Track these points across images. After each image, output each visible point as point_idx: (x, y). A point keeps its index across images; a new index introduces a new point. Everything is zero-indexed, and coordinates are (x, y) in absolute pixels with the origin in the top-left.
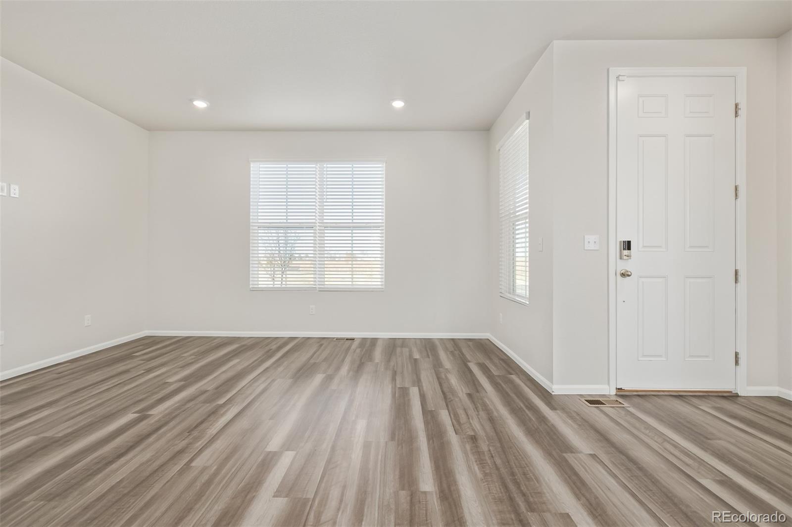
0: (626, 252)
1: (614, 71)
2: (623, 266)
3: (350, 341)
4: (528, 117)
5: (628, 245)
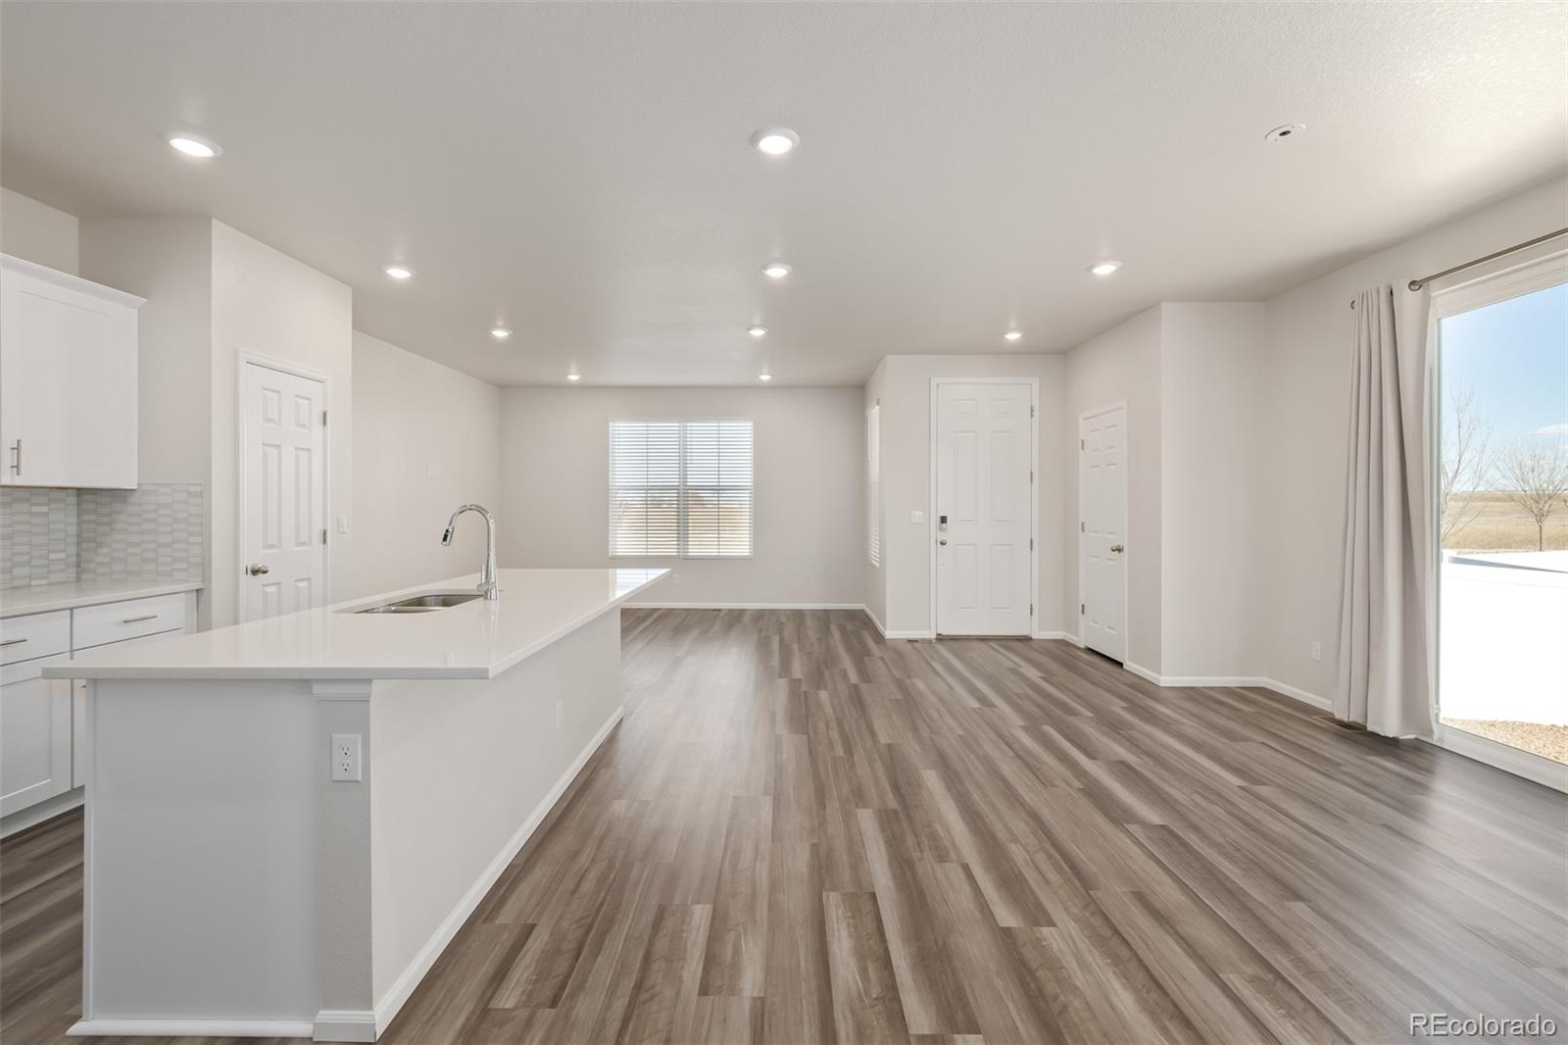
0: (944, 525)
1: (934, 381)
2: (942, 537)
3: (716, 612)
4: (878, 403)
5: (943, 520)
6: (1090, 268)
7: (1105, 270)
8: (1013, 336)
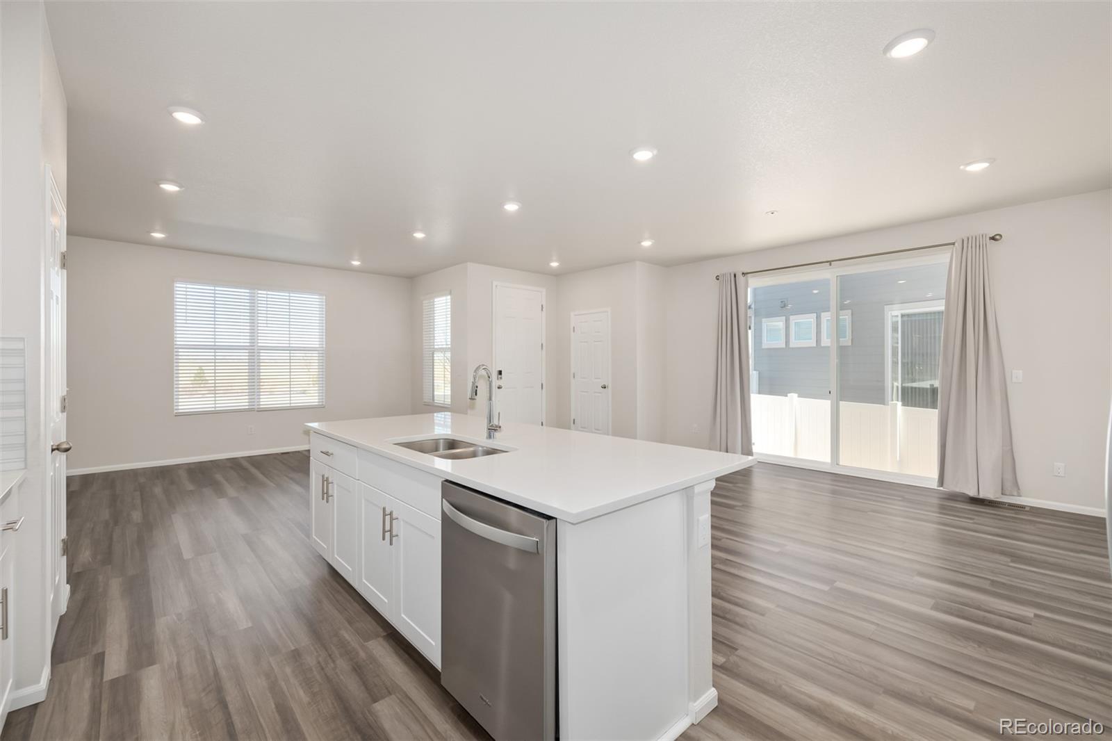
6: (640, 242)
7: (647, 244)
8: (554, 264)
